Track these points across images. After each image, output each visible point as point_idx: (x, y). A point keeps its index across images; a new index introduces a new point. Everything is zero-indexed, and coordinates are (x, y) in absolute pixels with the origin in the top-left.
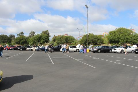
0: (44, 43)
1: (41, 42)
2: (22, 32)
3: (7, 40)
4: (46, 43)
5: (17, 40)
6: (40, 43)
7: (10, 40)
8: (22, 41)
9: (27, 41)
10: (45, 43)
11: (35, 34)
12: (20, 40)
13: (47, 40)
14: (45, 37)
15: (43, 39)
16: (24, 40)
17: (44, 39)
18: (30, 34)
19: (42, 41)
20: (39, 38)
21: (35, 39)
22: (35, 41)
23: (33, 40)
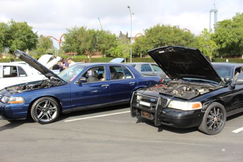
1: (14, 46)
10: (27, 50)
13: (32, 41)
14: (25, 32)
15: (21, 40)
17: (23, 37)
19: (16, 43)
20: (7, 34)
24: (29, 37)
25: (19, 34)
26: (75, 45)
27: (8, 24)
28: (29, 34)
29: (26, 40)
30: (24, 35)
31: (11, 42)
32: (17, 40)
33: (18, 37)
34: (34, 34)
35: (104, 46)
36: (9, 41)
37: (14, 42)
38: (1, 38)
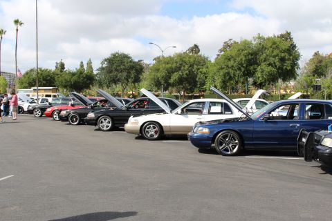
0: (272, 79)
1: (258, 74)
3: (125, 74)
4: (284, 80)
5: (158, 70)
6: (255, 84)
7: (137, 71)
8: (175, 77)
9: (199, 77)
10: (280, 80)
12: (170, 72)
13: (287, 65)
14: (276, 52)
15: (269, 65)
16: (185, 72)
17: (272, 60)
19: (263, 70)
20: (250, 57)
21: (231, 63)
22: (228, 73)
23: (222, 68)
24: (282, 60)
25: (267, 56)
27: (253, 42)
28: (283, 55)
29: (278, 64)
30: (275, 57)
31: (255, 69)
32: (263, 66)
33: (265, 61)
36: (252, 68)
37: (259, 69)
38: (241, 64)
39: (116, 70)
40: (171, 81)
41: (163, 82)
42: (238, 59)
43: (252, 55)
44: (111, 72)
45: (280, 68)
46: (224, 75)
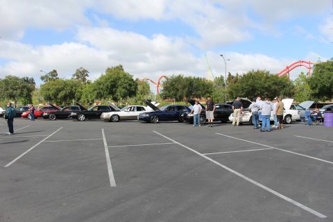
2: (55, 71)
3: (19, 91)
5: (49, 90)
8: (61, 94)
9: (77, 94)
11: (87, 75)
12: (59, 91)
14: (126, 81)
15: (123, 88)
16: (67, 91)
17: (125, 85)
18: (74, 75)
21: (101, 86)
22: (100, 93)
23: (96, 90)
24: (130, 85)
26: (172, 92)
29: (128, 88)
32: (120, 88)
34: (134, 82)
35: (199, 92)
36: (114, 89)
37: (118, 90)
38: (108, 87)
39: (12, 88)
40: (59, 96)
41: (53, 97)
42: (106, 85)
43: (113, 82)
44: (7, 90)
45: (129, 90)
46: (98, 94)
